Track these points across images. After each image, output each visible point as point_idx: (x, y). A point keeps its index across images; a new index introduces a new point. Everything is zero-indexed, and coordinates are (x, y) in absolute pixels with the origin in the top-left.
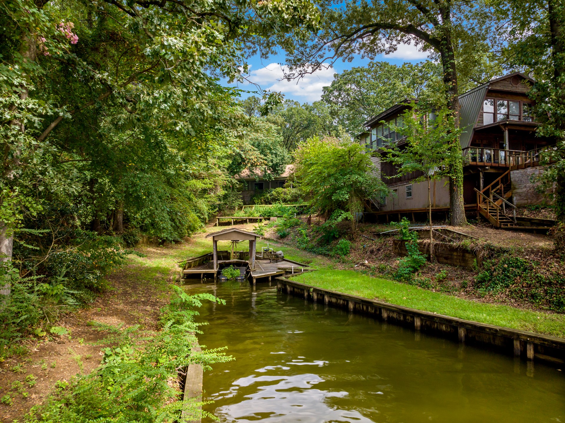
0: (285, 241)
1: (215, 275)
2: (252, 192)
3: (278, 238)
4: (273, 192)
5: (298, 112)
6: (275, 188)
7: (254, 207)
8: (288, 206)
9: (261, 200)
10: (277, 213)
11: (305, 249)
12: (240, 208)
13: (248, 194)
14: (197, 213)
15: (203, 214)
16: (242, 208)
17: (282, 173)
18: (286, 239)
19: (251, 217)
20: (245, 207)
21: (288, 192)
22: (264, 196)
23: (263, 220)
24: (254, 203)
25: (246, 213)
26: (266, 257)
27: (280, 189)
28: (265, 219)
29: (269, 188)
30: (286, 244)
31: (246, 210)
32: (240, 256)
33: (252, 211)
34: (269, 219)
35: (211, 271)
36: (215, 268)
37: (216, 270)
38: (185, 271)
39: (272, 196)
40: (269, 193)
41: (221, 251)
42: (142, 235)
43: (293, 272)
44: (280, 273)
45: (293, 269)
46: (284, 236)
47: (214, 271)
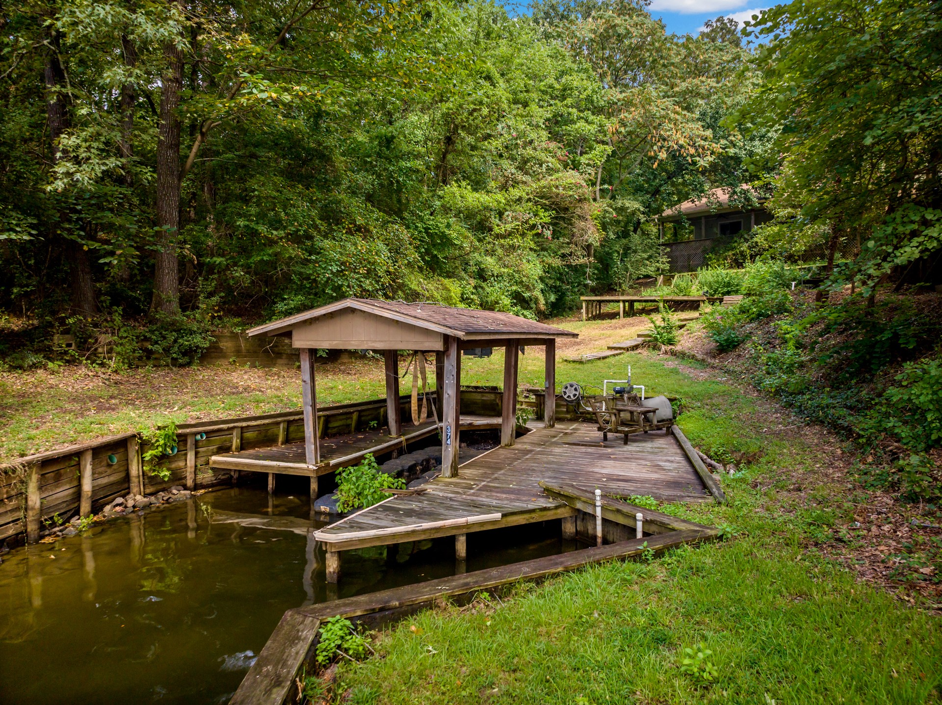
0: (724, 360)
1: (314, 486)
2: (708, 242)
3: (710, 353)
4: (759, 239)
9: (726, 259)
11: (777, 393)
12: (669, 280)
13: (698, 248)
14: (516, 284)
15: (528, 288)
16: (672, 279)
18: (733, 354)
20: (679, 278)
22: (733, 249)
23: (706, 304)
34: (721, 301)
35: (297, 468)
36: (310, 459)
37: (311, 467)
38: (214, 458)
39: (754, 247)
40: (746, 240)
41: (476, 388)
42: (232, 332)
43: (599, 522)
44: (533, 515)
45: (598, 503)
46: (728, 346)
47: (308, 469)
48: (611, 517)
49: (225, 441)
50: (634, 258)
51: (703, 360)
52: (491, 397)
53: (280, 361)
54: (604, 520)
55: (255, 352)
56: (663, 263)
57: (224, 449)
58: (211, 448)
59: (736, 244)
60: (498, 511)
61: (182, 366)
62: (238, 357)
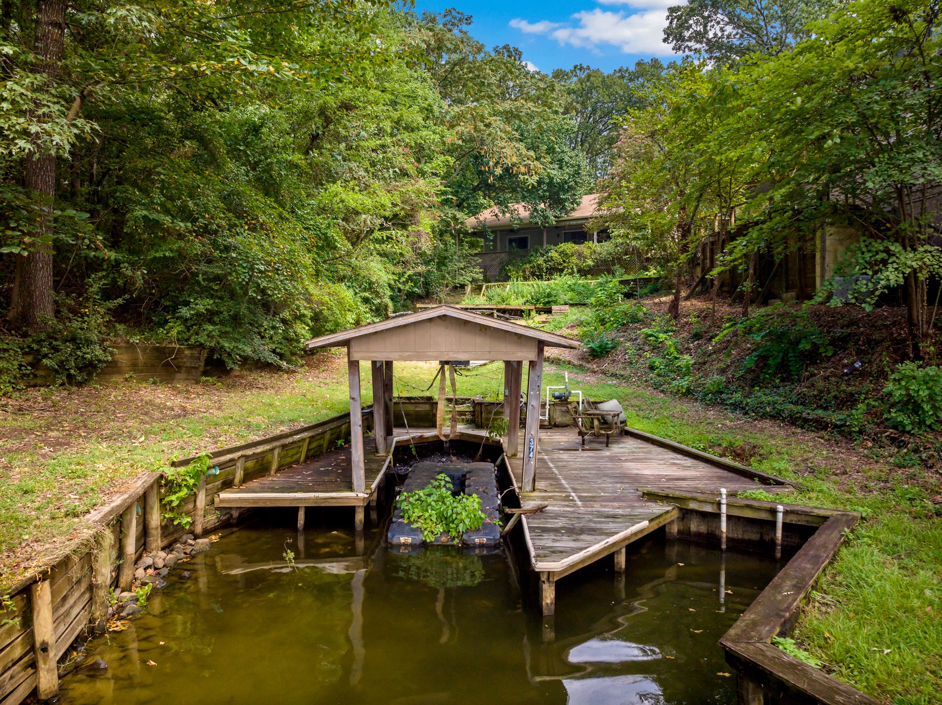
0: (606, 365)
1: (360, 516)
2: (503, 255)
3: (583, 358)
4: (553, 254)
5: (603, 81)
6: (556, 245)
7: (509, 286)
8: (592, 282)
9: (524, 271)
10: (567, 298)
11: (688, 393)
12: (478, 289)
13: (493, 260)
14: (365, 290)
15: (377, 294)
16: (480, 288)
17: (573, 209)
18: (609, 360)
19: (503, 306)
20: (487, 287)
21: (587, 252)
22: (530, 262)
23: (533, 313)
24: (507, 278)
25: (490, 299)
26: (559, 419)
27: (568, 247)
28: (539, 311)
29: (542, 245)
30: (614, 375)
31: (491, 292)
32: (473, 413)
33: (505, 294)
34: (549, 311)
35: (340, 498)
36: (359, 486)
37: (361, 495)
38: (223, 495)
39: (549, 261)
40: (543, 255)
41: (409, 398)
42: (128, 342)
43: (724, 519)
44: (661, 520)
45: (724, 501)
46: (602, 352)
47: (357, 498)
48: (736, 513)
49: (229, 474)
50: (451, 267)
51: (581, 365)
52: (427, 407)
53: (178, 376)
54: (729, 517)
55: (153, 366)
56: (476, 273)
57: (227, 484)
58: (217, 483)
59: (532, 258)
60: (644, 519)
61: (80, 385)
62: (135, 371)
